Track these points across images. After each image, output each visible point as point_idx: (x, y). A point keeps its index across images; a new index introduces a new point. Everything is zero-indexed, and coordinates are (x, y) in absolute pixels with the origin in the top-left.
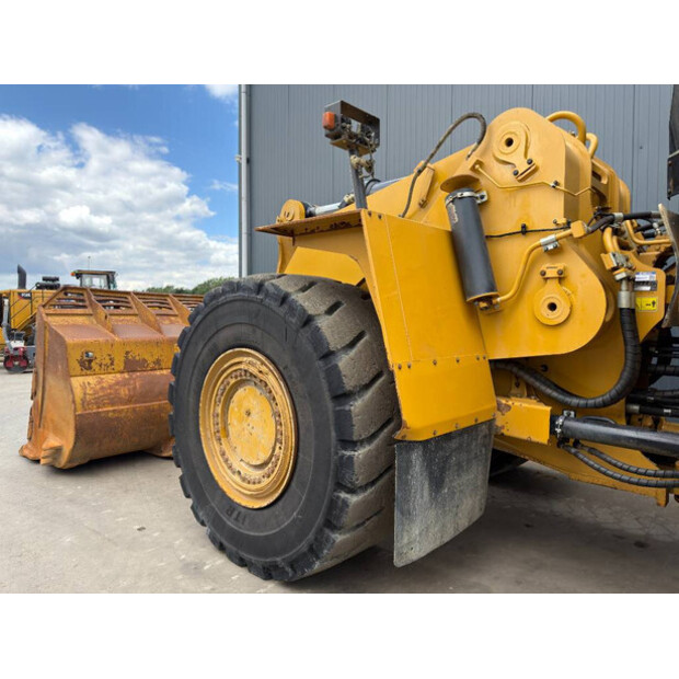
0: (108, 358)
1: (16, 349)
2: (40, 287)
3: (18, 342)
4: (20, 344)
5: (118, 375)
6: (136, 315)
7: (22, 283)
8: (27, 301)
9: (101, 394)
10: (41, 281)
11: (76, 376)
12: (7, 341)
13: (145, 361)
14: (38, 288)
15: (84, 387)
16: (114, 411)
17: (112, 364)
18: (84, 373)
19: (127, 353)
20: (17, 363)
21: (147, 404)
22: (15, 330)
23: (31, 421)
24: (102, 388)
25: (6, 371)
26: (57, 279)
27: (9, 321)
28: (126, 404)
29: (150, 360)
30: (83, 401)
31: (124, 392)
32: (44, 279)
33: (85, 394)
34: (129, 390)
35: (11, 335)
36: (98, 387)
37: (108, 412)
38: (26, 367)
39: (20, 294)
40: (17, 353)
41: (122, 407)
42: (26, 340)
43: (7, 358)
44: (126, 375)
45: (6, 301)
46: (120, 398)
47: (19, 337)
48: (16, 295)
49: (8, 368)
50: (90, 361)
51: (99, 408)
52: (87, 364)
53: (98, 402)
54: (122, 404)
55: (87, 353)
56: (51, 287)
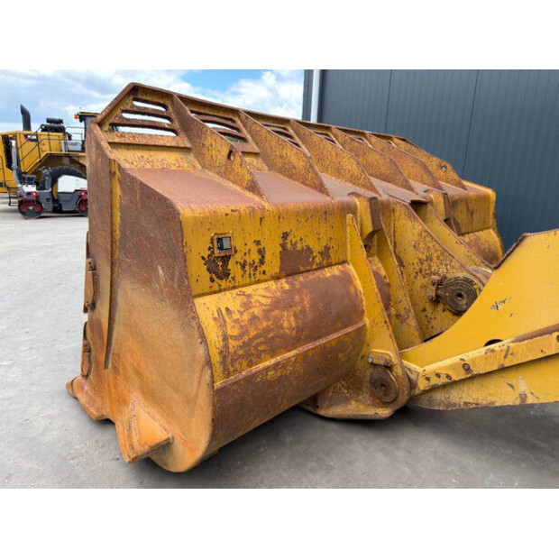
0: (254, 249)
1: (29, 194)
2: (45, 129)
3: (30, 186)
4: (32, 188)
5: (272, 285)
6: (255, 154)
7: (27, 125)
8: (34, 144)
9: (253, 333)
10: (45, 123)
11: (203, 295)
12: (19, 185)
13: (309, 250)
14: (44, 130)
15: (220, 319)
16: (276, 366)
17: (262, 262)
18: (216, 287)
19: (285, 236)
20: (31, 208)
21: (322, 341)
22: (25, 173)
23: (87, 349)
24: (254, 318)
25: (20, 215)
26: (61, 122)
27: (18, 164)
28: (293, 347)
29: (317, 248)
30: (224, 354)
31: (288, 322)
32: (48, 121)
33: (225, 338)
34: (295, 315)
35: (22, 178)
36: (246, 317)
37: (266, 369)
38: (40, 213)
39: (26, 136)
40: (29, 198)
41: (288, 355)
42: (37, 184)
43: (21, 203)
44: (284, 284)
45: (13, 142)
46: (283, 336)
47: (30, 182)
48: (22, 136)
49: (23, 213)
50: (226, 259)
51: (250, 364)
52: (220, 266)
53: (250, 353)
54: (288, 348)
55: (220, 240)
56: (57, 130)
